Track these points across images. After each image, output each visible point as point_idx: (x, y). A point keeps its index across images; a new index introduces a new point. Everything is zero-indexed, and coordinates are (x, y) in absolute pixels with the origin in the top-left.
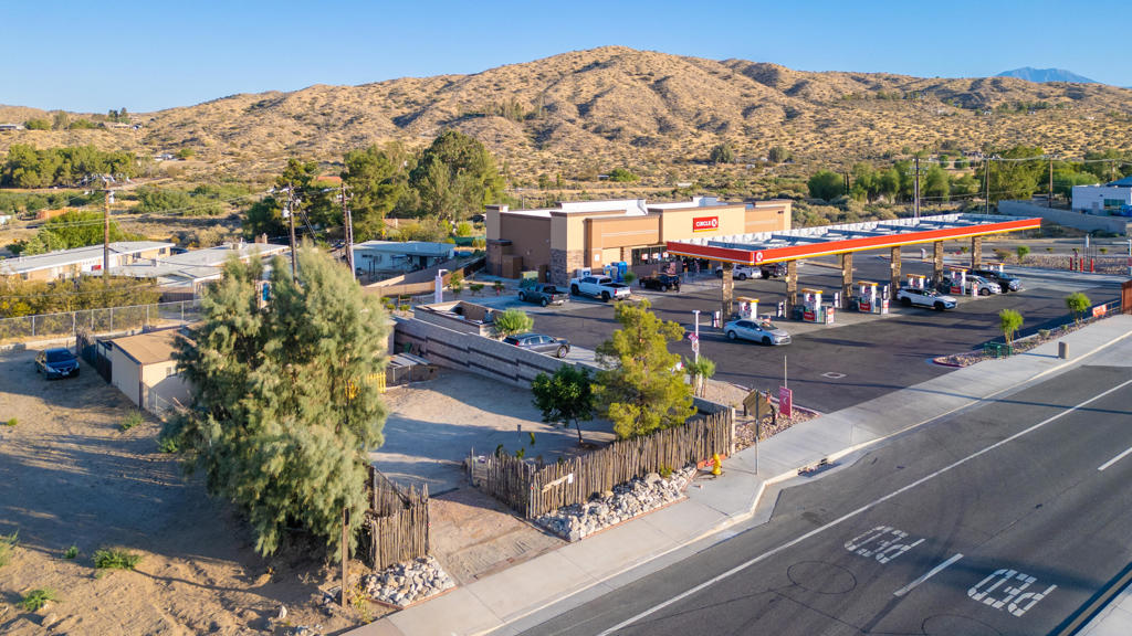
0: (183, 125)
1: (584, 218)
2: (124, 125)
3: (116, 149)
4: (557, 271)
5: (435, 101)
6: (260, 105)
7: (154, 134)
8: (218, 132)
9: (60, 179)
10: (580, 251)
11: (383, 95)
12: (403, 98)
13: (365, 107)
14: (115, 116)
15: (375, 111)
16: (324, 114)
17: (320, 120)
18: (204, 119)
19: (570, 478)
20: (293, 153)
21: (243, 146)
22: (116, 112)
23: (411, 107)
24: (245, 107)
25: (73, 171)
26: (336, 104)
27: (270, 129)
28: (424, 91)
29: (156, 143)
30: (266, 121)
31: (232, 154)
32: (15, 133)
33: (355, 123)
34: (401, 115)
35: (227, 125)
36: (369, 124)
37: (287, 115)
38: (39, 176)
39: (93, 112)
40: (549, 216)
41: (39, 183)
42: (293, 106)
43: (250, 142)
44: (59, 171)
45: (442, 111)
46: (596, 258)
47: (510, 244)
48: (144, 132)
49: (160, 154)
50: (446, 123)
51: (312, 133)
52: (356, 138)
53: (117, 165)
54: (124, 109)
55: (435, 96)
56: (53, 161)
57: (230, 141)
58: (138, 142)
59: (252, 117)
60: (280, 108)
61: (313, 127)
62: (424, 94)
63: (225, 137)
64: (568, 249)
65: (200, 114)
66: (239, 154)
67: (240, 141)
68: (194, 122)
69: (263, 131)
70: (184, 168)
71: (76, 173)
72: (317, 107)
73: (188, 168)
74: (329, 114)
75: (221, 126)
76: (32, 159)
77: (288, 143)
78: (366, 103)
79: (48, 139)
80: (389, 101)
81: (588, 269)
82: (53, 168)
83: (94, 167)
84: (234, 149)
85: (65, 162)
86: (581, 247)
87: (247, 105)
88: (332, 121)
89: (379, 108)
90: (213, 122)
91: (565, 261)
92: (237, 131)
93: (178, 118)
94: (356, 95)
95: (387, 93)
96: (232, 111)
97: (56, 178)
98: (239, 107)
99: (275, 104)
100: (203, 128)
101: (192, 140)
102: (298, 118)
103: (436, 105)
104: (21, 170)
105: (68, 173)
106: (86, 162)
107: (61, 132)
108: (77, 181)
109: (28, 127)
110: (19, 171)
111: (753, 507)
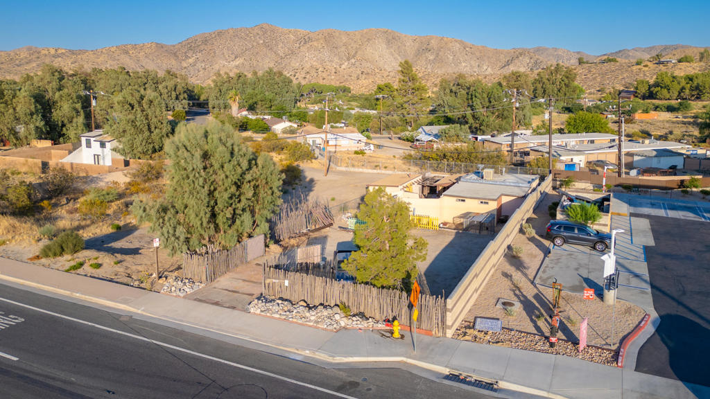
9: (682, 94)
25: (691, 90)
32: (670, 65)
38: (669, 92)
41: (668, 97)
44: (683, 88)
56: (679, 83)
71: (693, 90)
76: (667, 81)
79: (689, 69)
82: (678, 88)
83: (704, 87)
85: (687, 83)
97: (680, 93)
104: (659, 88)
105: (687, 92)
106: (701, 84)
107: (702, 64)
108: (693, 95)
109: (680, 61)
110: (657, 89)
111: (343, 358)
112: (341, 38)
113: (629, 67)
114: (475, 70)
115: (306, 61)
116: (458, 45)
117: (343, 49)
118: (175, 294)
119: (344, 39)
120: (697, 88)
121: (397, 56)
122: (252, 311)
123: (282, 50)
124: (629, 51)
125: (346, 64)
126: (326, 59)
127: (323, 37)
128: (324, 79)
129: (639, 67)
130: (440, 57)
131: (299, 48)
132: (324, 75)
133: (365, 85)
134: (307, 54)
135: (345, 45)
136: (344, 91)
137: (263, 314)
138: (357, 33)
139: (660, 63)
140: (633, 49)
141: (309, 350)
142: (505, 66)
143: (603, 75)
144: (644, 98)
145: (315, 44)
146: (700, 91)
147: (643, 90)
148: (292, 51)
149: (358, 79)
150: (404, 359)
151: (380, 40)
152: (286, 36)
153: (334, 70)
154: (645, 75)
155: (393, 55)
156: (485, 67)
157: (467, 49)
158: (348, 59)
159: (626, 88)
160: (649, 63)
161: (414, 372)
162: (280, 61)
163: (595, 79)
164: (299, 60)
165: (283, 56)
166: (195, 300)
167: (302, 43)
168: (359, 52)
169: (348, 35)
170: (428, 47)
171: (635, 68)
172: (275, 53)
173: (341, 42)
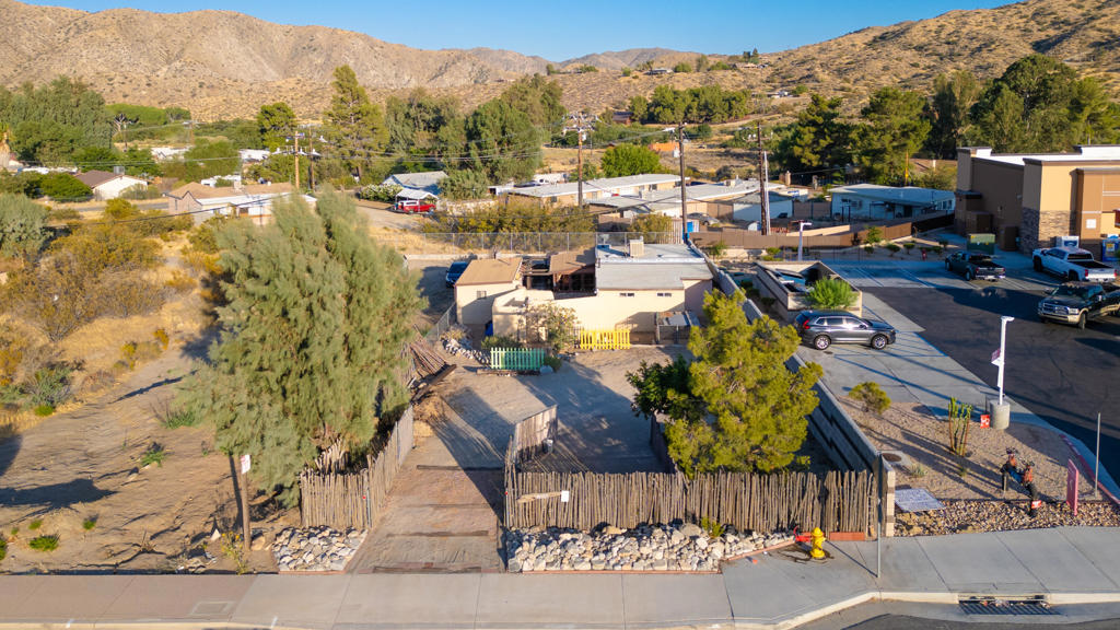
0: (803, 62)
1: (1074, 168)
2: (752, 65)
3: (742, 88)
4: (1028, 237)
5: (1093, 18)
6: (883, 38)
7: (777, 73)
8: (834, 67)
9: (689, 115)
10: (1062, 213)
11: (1025, 17)
12: (1049, 19)
13: (1000, 32)
14: (748, 57)
15: (1011, 36)
16: (948, 43)
17: (944, 49)
18: (823, 56)
19: (565, 496)
20: (906, 87)
21: (856, 81)
22: (749, 53)
23: (1059, 28)
24: (866, 41)
26: (965, 31)
27: (885, 63)
28: (1080, 7)
29: (777, 80)
30: (884, 55)
31: (843, 89)
32: (665, 76)
33: (985, 50)
34: (1044, 38)
35: (845, 60)
36: (1000, 51)
37: (907, 47)
38: (673, 113)
39: (729, 55)
40: (1023, 163)
41: (673, 119)
42: (917, 36)
43: (863, 77)
44: (689, 108)
45: (1099, 30)
46: (1089, 224)
47: (980, 197)
48: (769, 71)
49: (778, 91)
50: (1102, 44)
51: (932, 64)
52: (980, 67)
53: (734, 102)
54: (755, 51)
55: (1093, 13)
56: (684, 101)
57: (844, 76)
58: (762, 81)
59: (870, 51)
60: (903, 40)
61: (935, 57)
62: (1080, 11)
63: (840, 72)
64: (1042, 209)
65: (822, 50)
66: (850, 90)
67: (852, 76)
68: (814, 59)
69: (879, 64)
70: (795, 105)
71: (701, 110)
72: (943, 35)
73: (799, 104)
74: (954, 43)
75: (838, 61)
76: (669, 98)
77: (904, 76)
78: (1002, 28)
79: (690, 81)
80: (1033, 23)
81: (1077, 238)
82: (683, 107)
84: (847, 85)
85: (693, 101)
86: (1066, 206)
87: (870, 38)
88: (957, 50)
89: (1017, 32)
90: (831, 58)
91: (1038, 225)
92: (853, 66)
93: (801, 55)
94: (991, 19)
95: (1030, 13)
96: (853, 45)
98: (860, 40)
99: (898, 36)
100: (821, 65)
101: (809, 76)
102: (919, 48)
103: (1093, 23)
104: (661, 108)
105: (695, 111)
106: (710, 101)
107: (701, 74)
108: (702, 117)
109: (676, 70)
110: (659, 109)
111: (789, 622)
112: (151, 25)
113: (615, 79)
114: (390, 81)
115: (83, 64)
116: (361, 42)
117: (156, 43)
118: (321, 569)
119: (157, 26)
120: (706, 106)
121: (259, 57)
122: (526, 567)
123: (28, 43)
124: (598, 56)
125: (165, 69)
126: (124, 61)
127: (115, 21)
128: (125, 96)
129: (627, 78)
130: (333, 61)
131: (67, 40)
132: (127, 89)
133: (211, 106)
134: (84, 53)
135: (159, 36)
136: (178, 117)
137: (553, 568)
138: (181, 17)
139: (652, 73)
140: (604, 54)
141: (717, 621)
142: (436, 76)
143: (583, 90)
144: (643, 122)
145: (100, 33)
146: (711, 111)
147: (641, 111)
148: (50, 45)
149: (194, 95)
150: (876, 595)
151: (227, 31)
152: (38, 19)
153: (145, 81)
154: (636, 90)
155: (251, 56)
156: (407, 78)
157: (376, 49)
158: (168, 62)
159: (616, 108)
160: (638, 74)
161: (916, 613)
162: (27, 64)
163: (573, 95)
164: (68, 62)
165: (33, 54)
166: (376, 570)
167: (72, 33)
168: (188, 51)
169: (164, 19)
170: (312, 43)
171: (623, 80)
172: (15, 50)
173: (152, 31)
